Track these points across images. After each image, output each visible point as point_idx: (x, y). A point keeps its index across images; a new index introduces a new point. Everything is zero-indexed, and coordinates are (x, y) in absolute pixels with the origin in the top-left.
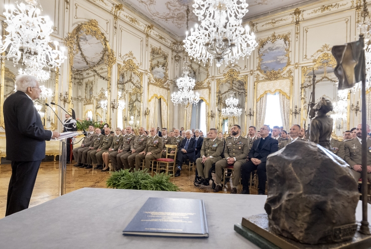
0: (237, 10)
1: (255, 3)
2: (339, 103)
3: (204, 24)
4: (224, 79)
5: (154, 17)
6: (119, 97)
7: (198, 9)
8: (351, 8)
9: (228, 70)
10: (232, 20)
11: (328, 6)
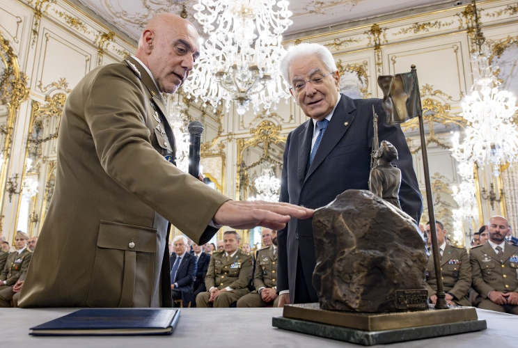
0: (273, 20)
1: (305, 11)
2: (461, 186)
3: (213, 38)
4: (252, 140)
5: (116, 20)
6: (28, 170)
7: (203, 12)
8: (460, 30)
9: (260, 122)
10: (265, 36)
11: (424, 24)
